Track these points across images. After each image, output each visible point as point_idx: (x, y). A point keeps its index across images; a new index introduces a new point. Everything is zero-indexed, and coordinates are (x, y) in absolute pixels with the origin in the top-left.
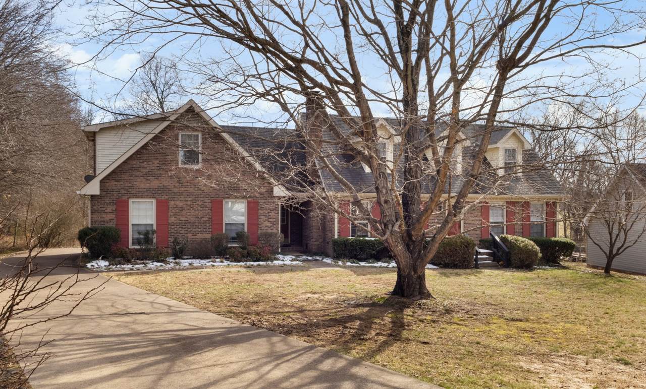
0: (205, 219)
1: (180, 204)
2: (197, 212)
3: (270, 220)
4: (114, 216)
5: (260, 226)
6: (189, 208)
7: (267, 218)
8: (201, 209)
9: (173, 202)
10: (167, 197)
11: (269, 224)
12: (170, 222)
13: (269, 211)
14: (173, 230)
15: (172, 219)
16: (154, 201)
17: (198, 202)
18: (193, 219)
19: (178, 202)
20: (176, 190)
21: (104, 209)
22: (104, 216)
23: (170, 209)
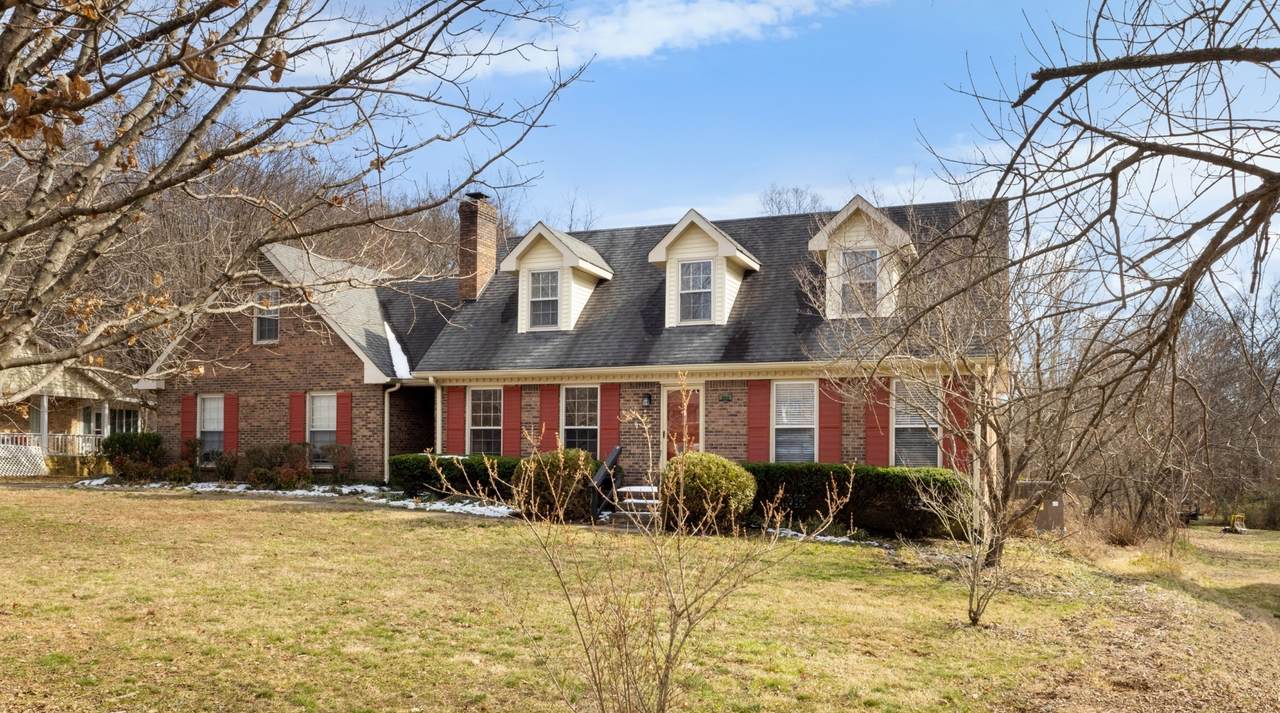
0: (282, 423)
1: (252, 401)
2: (271, 414)
3: (369, 426)
4: (180, 419)
5: (354, 436)
6: (262, 406)
7: (364, 423)
8: (277, 408)
9: (244, 399)
10: (236, 391)
11: (368, 434)
12: (240, 428)
13: (368, 410)
14: (243, 441)
15: (242, 425)
16: (221, 396)
17: (273, 398)
18: (266, 425)
19: (249, 398)
20: (247, 380)
21: (169, 410)
22: (170, 419)
23: (241, 409)
